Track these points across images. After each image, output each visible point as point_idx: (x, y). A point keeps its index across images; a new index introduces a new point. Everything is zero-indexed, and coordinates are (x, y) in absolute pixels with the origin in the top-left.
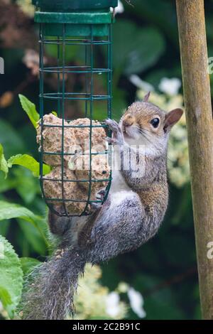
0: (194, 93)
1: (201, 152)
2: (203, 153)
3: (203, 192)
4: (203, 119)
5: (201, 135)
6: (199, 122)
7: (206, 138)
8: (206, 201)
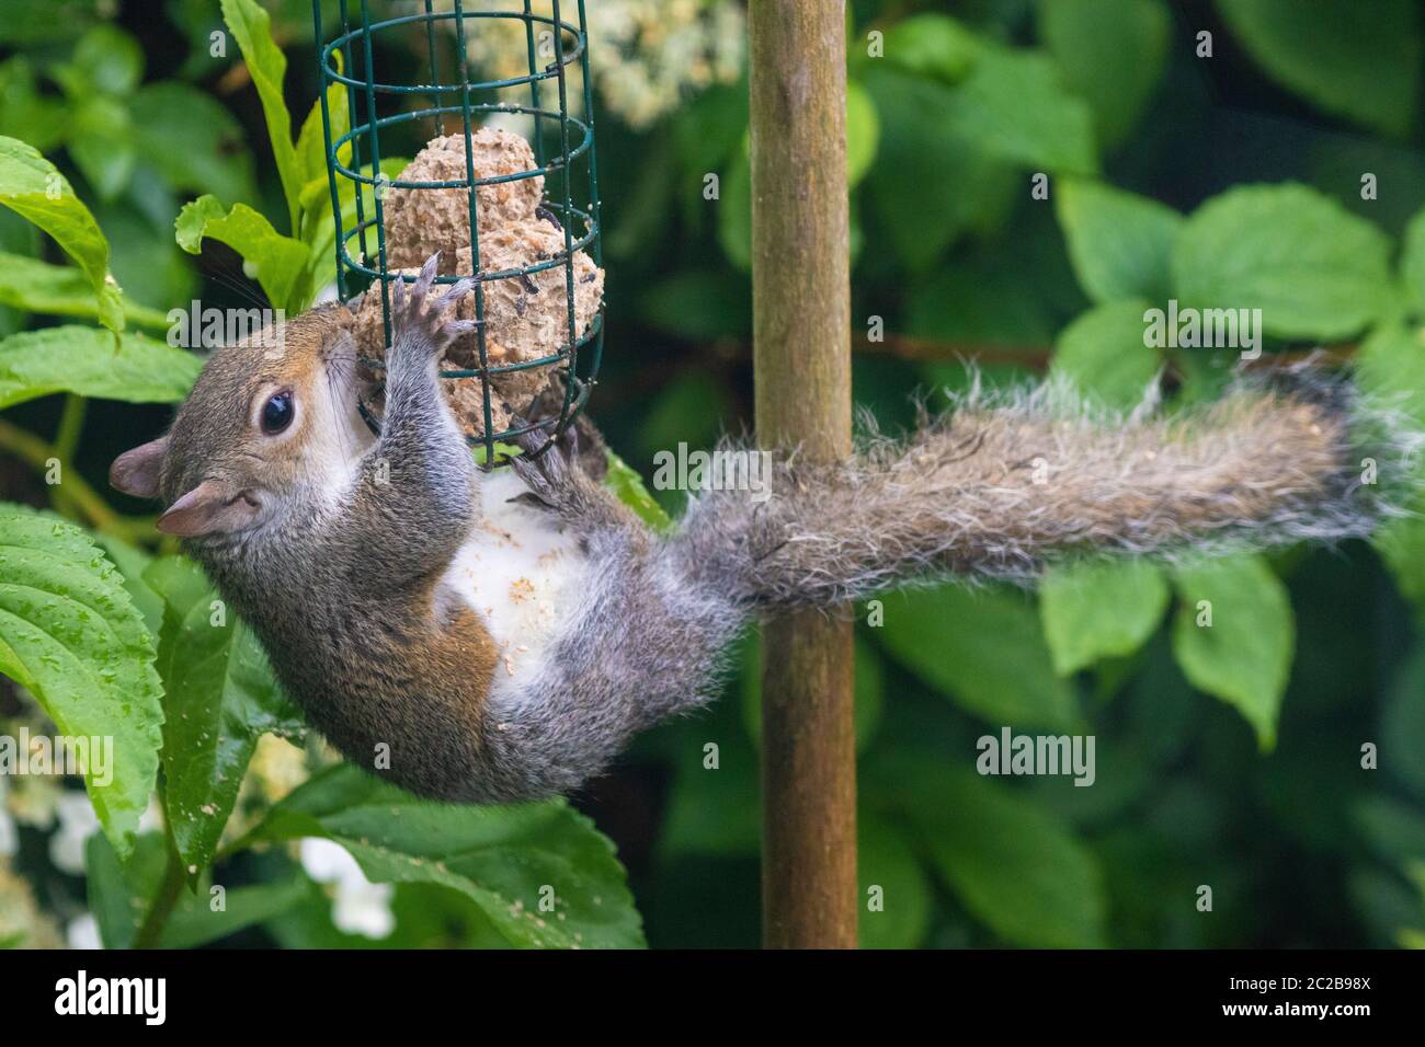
0: (788, 24)
1: (799, 229)
2: (809, 233)
3: (799, 371)
4: (815, 116)
5: (805, 171)
6: (802, 127)
7: (821, 181)
8: (808, 403)
